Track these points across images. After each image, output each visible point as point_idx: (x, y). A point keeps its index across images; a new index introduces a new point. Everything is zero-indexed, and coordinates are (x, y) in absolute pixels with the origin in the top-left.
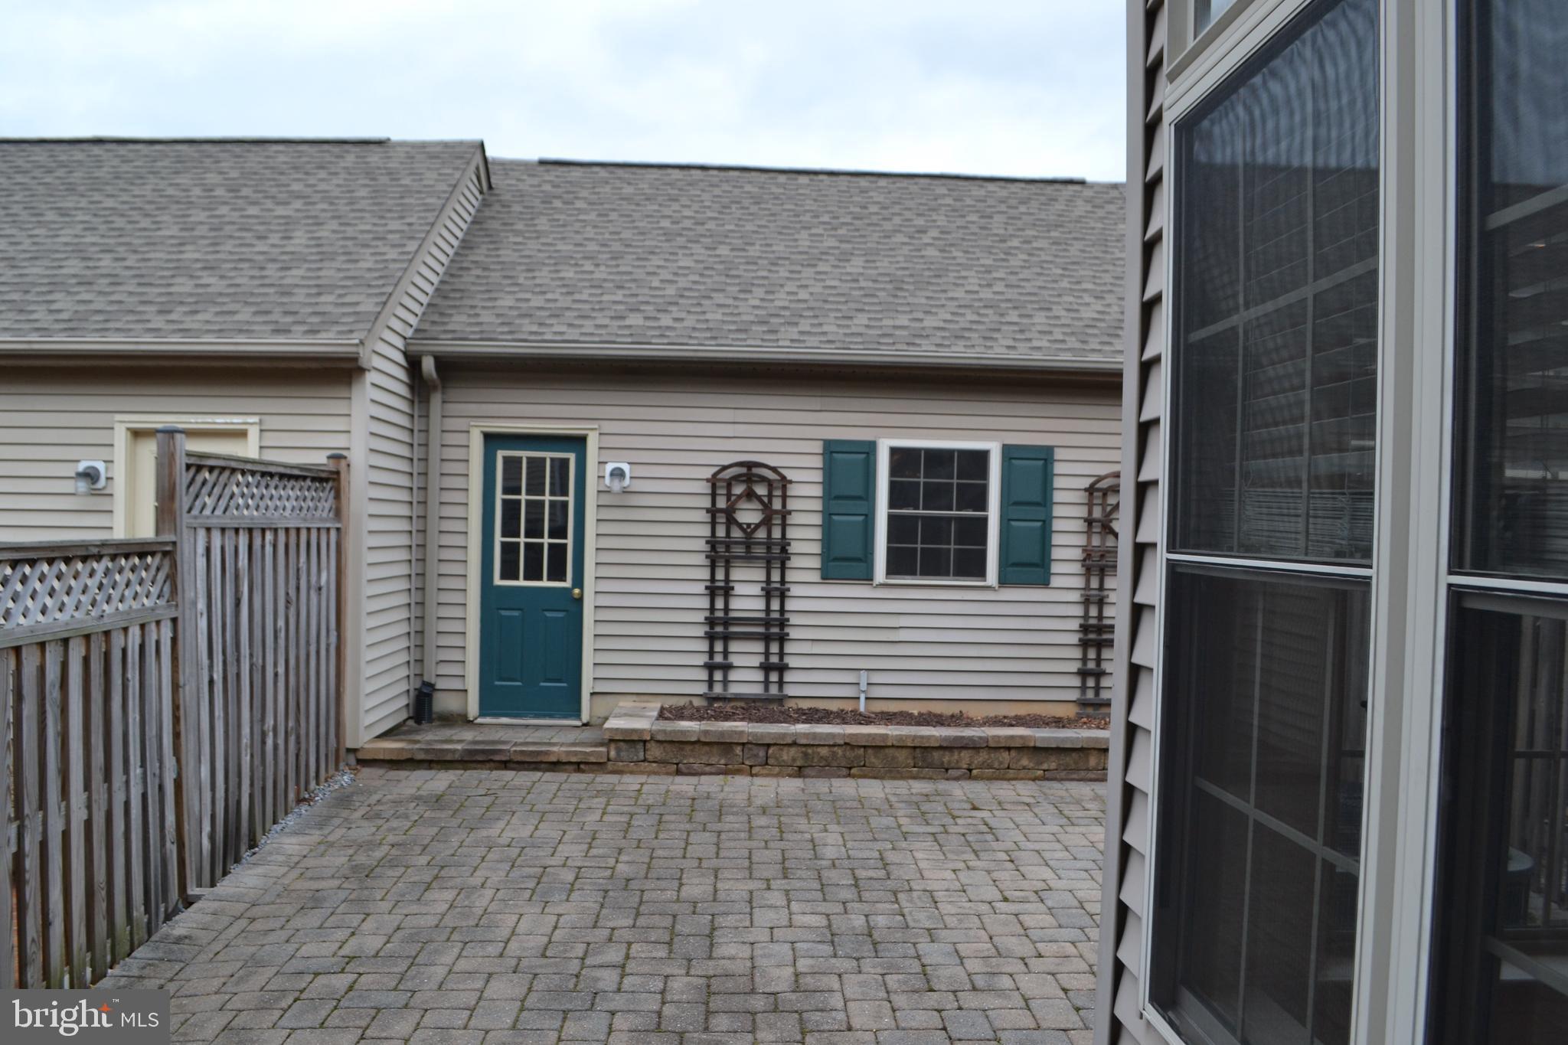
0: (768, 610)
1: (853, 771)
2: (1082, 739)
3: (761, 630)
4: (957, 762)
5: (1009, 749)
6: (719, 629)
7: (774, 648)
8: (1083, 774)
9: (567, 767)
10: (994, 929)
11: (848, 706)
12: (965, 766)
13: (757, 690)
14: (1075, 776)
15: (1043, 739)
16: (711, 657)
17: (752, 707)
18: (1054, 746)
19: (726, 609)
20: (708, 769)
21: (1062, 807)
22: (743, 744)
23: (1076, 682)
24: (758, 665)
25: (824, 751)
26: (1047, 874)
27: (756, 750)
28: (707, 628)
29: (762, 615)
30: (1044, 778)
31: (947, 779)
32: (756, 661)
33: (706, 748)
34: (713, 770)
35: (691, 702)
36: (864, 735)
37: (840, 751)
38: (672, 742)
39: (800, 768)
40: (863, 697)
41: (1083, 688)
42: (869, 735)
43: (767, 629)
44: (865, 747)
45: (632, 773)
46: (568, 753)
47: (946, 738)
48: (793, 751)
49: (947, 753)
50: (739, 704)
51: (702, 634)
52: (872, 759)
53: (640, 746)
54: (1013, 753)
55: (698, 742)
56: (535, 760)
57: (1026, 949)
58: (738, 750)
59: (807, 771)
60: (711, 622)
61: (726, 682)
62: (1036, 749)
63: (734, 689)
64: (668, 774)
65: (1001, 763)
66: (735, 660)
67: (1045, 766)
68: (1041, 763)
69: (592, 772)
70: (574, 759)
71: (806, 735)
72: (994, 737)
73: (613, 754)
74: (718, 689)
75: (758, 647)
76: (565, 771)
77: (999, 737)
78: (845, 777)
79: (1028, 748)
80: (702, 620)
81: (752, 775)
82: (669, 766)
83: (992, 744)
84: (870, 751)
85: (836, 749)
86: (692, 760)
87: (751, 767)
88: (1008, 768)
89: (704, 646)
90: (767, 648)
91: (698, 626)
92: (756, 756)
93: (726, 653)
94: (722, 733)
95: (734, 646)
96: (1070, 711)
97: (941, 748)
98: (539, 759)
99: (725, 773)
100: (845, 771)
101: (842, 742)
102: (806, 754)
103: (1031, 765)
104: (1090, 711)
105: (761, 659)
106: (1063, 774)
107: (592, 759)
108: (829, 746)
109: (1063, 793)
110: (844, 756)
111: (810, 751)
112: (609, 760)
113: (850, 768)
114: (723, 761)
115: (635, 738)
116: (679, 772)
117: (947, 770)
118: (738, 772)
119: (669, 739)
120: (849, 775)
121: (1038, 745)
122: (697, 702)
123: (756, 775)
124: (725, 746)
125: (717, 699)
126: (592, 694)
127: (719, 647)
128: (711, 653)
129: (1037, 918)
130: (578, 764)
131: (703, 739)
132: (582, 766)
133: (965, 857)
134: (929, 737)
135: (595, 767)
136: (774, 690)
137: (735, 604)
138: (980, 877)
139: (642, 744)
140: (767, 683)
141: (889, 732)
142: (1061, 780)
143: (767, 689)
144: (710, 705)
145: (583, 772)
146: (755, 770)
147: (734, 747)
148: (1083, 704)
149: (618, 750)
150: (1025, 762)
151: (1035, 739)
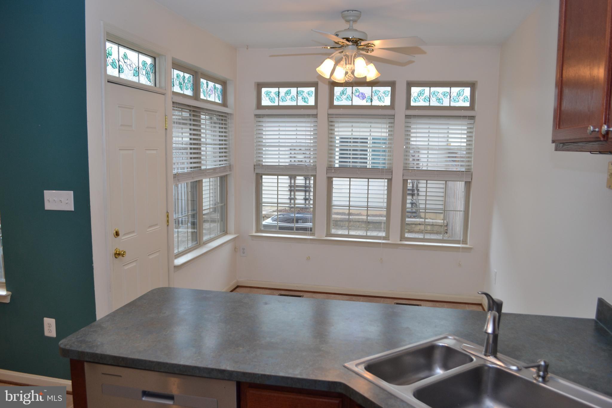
0: (306, 183)
3: (304, 189)
4: (345, 225)
6: (293, 188)
7: (307, 194)
12: (347, 226)
13: (303, 205)
16: (291, 196)
17: (302, 210)
19: (295, 183)
24: (303, 198)
28: (289, 188)
29: (304, 185)
31: (342, 229)
32: (303, 197)
35: (285, 208)
43: (305, 188)
47: (341, 218)
49: (342, 222)
50: (298, 209)
51: (288, 190)
60: (290, 186)
61: (294, 203)
62: (368, 222)
63: (297, 205)
66: (297, 197)
68: (368, 226)
74: (292, 205)
75: (303, 193)
77: (356, 218)
80: (288, 186)
89: (288, 193)
90: (305, 194)
91: (287, 188)
93: (294, 195)
95: (297, 193)
97: (340, 221)
103: (364, 226)
105: (304, 197)
117: (342, 227)
122: (287, 208)
125: (292, 208)
127: (292, 193)
128: (291, 195)
134: (337, 218)
137: (297, 181)
143: (305, 205)
144: (290, 209)
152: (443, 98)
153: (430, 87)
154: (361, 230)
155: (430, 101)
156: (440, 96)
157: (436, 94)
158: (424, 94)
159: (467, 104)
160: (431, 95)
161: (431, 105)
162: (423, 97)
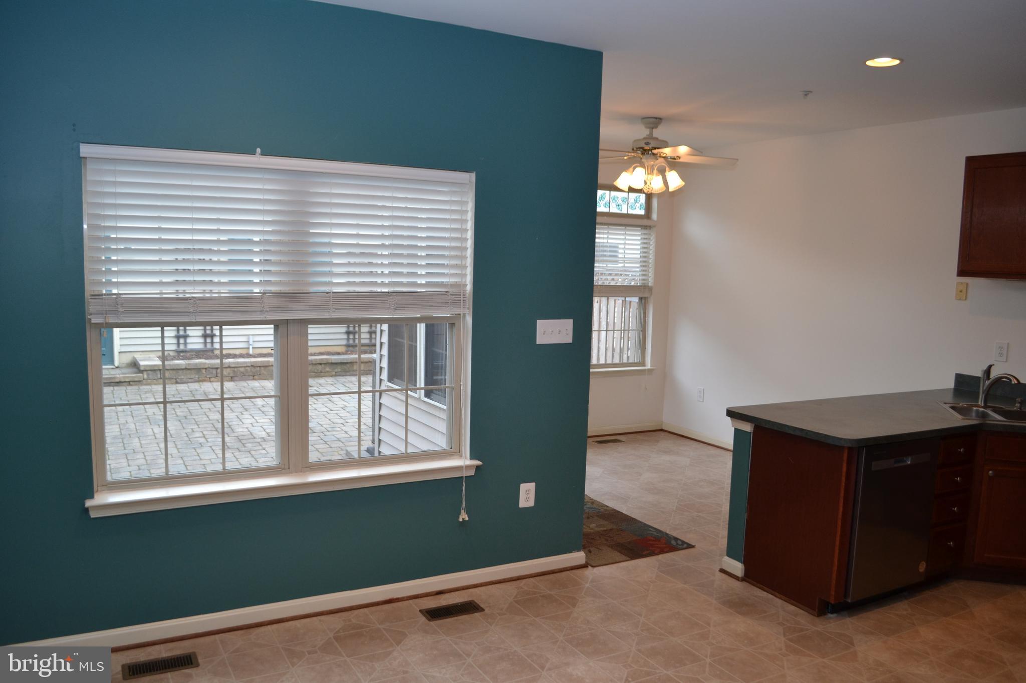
1: (256, 377)
2: (351, 358)
5: (321, 364)
7: (208, 327)
8: (351, 373)
9: (124, 383)
10: (329, 418)
11: (244, 352)
13: (200, 346)
14: (348, 374)
15: (335, 359)
16: (178, 332)
17: (198, 354)
18: (339, 362)
20: (190, 380)
21: (345, 384)
22: (206, 369)
23: (345, 336)
25: (242, 370)
26: (344, 403)
27: (211, 370)
30: (336, 375)
32: (200, 334)
33: (189, 371)
34: (192, 380)
36: (259, 362)
37: (249, 369)
38: (173, 369)
39: (232, 377)
40: (251, 347)
41: (348, 339)
42: (261, 361)
44: (260, 367)
45: (155, 384)
46: (124, 377)
48: (228, 370)
50: (192, 353)
52: (263, 371)
53: (158, 372)
54: (323, 366)
55: (186, 369)
56: (108, 381)
57: (343, 421)
58: (204, 371)
59: (236, 378)
61: (185, 344)
62: (332, 364)
63: (190, 347)
64: (172, 384)
65: (318, 370)
66: (189, 333)
67: (336, 370)
69: (136, 385)
70: (127, 380)
71: (234, 363)
72: (314, 359)
73: (145, 376)
74: (182, 347)
75: (200, 328)
76: (124, 386)
78: (252, 380)
79: (329, 363)
81: (210, 382)
82: (172, 380)
83: (314, 363)
84: (262, 368)
85: (247, 368)
86: (182, 377)
87: (210, 378)
88: (321, 372)
92: (212, 373)
93: (184, 330)
94: (196, 364)
95: (189, 328)
96: (343, 349)
98: (111, 381)
99: (199, 381)
100: (251, 378)
101: (250, 365)
102: (234, 371)
103: (330, 370)
104: (351, 349)
105: (202, 333)
106: (343, 373)
107: (136, 379)
108: (244, 367)
109: (345, 380)
110: (251, 371)
111: (236, 370)
112: (144, 379)
113: (254, 376)
114: (197, 377)
115: (156, 368)
116: (177, 383)
118: (204, 381)
119: (172, 368)
120: (254, 379)
121: (333, 362)
122: (172, 354)
123: (213, 382)
124: (198, 370)
125: (182, 351)
126: (120, 353)
127: (182, 328)
128: (178, 330)
129: (343, 414)
130: (129, 382)
131: (188, 367)
132: (131, 383)
133: (313, 401)
135: (137, 383)
136: (209, 346)
138: (320, 405)
139: (159, 371)
140: (205, 343)
141: (270, 360)
142: (343, 376)
143: (206, 346)
144: (180, 354)
145: (132, 385)
146: (212, 380)
147: (202, 370)
148: (348, 346)
149: (148, 375)
150: (328, 369)
151: (331, 359)
152: (622, 203)
153: (610, 191)
154: (324, 376)
155: (609, 207)
156: (620, 202)
157: (616, 199)
158: (604, 198)
159: (642, 212)
160: (611, 200)
161: (611, 211)
162: (604, 202)
